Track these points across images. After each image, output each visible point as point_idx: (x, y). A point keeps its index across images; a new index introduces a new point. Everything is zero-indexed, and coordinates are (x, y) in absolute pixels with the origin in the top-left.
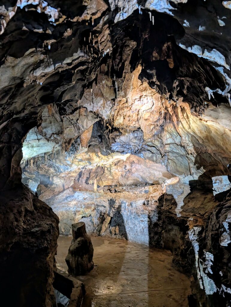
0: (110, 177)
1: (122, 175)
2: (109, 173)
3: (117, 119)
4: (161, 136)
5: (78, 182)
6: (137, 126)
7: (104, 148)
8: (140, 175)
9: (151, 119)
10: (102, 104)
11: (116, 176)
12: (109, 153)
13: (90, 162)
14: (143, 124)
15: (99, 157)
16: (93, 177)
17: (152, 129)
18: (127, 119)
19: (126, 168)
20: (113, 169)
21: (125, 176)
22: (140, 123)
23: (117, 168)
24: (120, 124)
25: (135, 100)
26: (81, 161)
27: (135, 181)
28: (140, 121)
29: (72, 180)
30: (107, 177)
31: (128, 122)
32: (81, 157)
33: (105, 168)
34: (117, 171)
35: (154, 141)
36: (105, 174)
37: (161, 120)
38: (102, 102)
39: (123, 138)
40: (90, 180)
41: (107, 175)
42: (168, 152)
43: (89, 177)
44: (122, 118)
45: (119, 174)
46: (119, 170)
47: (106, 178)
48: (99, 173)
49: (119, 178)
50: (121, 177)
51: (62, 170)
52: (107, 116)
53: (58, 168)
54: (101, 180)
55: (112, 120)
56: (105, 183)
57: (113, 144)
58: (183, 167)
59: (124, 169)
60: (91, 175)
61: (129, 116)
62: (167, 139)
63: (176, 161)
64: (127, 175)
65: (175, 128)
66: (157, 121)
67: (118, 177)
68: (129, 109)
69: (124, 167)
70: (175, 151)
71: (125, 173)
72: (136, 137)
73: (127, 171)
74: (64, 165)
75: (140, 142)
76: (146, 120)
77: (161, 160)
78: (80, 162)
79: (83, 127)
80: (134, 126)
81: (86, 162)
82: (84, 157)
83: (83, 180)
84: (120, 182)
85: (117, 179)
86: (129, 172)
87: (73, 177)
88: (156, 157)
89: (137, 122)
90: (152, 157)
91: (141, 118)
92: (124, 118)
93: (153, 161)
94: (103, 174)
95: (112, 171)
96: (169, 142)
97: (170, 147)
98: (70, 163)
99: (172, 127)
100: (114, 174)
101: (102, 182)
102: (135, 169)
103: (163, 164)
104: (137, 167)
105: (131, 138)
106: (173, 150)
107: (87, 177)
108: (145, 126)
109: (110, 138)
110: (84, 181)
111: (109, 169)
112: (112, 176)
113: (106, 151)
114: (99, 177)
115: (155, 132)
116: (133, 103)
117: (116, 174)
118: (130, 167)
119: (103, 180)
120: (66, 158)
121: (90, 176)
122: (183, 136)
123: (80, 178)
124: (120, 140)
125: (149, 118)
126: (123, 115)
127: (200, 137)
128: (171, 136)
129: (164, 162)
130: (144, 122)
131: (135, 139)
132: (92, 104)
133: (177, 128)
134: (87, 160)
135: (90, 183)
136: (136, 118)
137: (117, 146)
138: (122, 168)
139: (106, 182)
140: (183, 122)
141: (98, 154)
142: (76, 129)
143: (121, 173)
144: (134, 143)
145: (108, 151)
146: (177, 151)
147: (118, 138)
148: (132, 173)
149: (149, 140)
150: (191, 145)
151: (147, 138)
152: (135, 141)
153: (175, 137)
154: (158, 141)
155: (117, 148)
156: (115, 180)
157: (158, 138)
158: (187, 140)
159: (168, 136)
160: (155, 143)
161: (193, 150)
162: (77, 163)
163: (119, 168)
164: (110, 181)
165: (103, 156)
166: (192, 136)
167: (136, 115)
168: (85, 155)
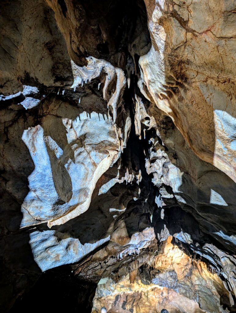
0: (147, 303)
1: (159, 303)
2: (146, 299)
3: (157, 263)
4: (190, 278)
5: (115, 305)
6: (172, 268)
7: (145, 278)
8: (177, 303)
9: (182, 264)
10: (148, 258)
11: (153, 303)
12: (149, 283)
13: (131, 289)
14: (176, 267)
15: (139, 284)
16: (130, 301)
17: (184, 272)
18: (164, 263)
19: (163, 295)
20: (150, 294)
21: (162, 304)
22: (174, 267)
23: (154, 294)
24: (159, 267)
25: (169, 250)
26: (123, 287)
27: (173, 310)
28: (174, 265)
29: (111, 303)
30: (144, 303)
31: (165, 265)
32: (123, 283)
33: (143, 292)
34: (154, 297)
35: (185, 281)
36: (142, 299)
37: (189, 265)
38: (148, 257)
39: (161, 275)
40: (127, 305)
41: (144, 301)
42: (198, 291)
43: (125, 301)
44: (161, 262)
45: (156, 301)
46: (156, 296)
47: (144, 305)
48: (136, 297)
49: (157, 305)
50: (159, 304)
51: (104, 294)
52: (151, 263)
53: (101, 292)
54: (139, 306)
55: (153, 265)
56: (142, 310)
57: (153, 279)
58: (213, 305)
59: (160, 295)
60: (128, 299)
61: (166, 261)
62: (195, 281)
63: (206, 299)
64: (164, 302)
65: (200, 273)
66: (186, 265)
67: (155, 304)
68: (165, 256)
69: (161, 293)
70: (203, 291)
71: (162, 300)
72: (171, 276)
73: (164, 298)
74: (107, 290)
75: (175, 281)
76: (178, 264)
77: (194, 297)
78: (121, 288)
79: (133, 268)
80: (170, 268)
81: (128, 288)
82: (126, 283)
83: (120, 304)
84: (157, 310)
85: (154, 307)
86: (166, 299)
87: (111, 300)
88: (189, 294)
89: (172, 266)
90: (186, 293)
91: (175, 262)
92: (162, 263)
93: (187, 297)
94: (140, 299)
95: (149, 297)
96: (197, 284)
97: (199, 287)
98: (113, 289)
99: (198, 272)
100: (151, 300)
101: (139, 308)
102: (172, 297)
103: (195, 300)
104: (174, 295)
105: (168, 276)
106: (202, 290)
107: (124, 301)
108: (178, 269)
109: (151, 274)
110: (121, 306)
111: (146, 294)
112: (149, 302)
113: (146, 281)
114: (136, 303)
115: (186, 273)
116: (168, 252)
117: (153, 300)
118: (166, 294)
119: (140, 306)
120: (111, 284)
121: (127, 301)
122: (207, 280)
123: (117, 302)
124: (159, 277)
125: (180, 263)
126: (161, 260)
127: (219, 284)
128: (198, 279)
129: (196, 299)
130: (177, 266)
131: (171, 278)
132: (142, 258)
133: (201, 274)
134: (128, 287)
135: (127, 309)
136: (171, 262)
137: (156, 281)
138: (159, 294)
139: (144, 308)
140: (205, 271)
141: (138, 282)
142: (127, 269)
143: (158, 299)
144: (170, 281)
145: (148, 281)
146: (205, 291)
147: (157, 275)
148: (169, 300)
149: (182, 280)
150: (214, 288)
151: (180, 279)
152: (171, 279)
153: (201, 280)
154: (189, 282)
155: (156, 282)
156: (152, 307)
157: (188, 279)
158: (210, 284)
159: (196, 278)
160: (187, 283)
161: (217, 293)
162: (119, 289)
163: (156, 294)
164: (147, 308)
165: (142, 285)
166: (213, 282)
167: (171, 260)
168: (126, 282)
